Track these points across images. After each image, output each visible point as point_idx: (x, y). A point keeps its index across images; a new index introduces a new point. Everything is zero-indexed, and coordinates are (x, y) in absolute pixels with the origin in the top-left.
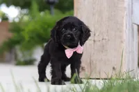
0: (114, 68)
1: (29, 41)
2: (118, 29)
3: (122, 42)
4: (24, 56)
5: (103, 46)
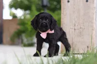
0: (88, 47)
1: (31, 31)
3: (93, 30)
4: (28, 41)
5: (81, 33)
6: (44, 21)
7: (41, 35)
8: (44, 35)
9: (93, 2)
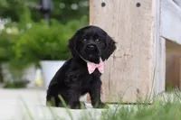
0: (138, 91)
2: (144, 43)
5: (125, 63)
9: (150, 6)
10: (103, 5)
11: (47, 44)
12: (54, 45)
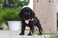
0: (50, 30)
3: (53, 19)
6: (27, 13)
7: (25, 21)
8: (27, 22)
9: (54, 2)
10: (38, 1)
11: (10, 16)
12: (13, 16)
